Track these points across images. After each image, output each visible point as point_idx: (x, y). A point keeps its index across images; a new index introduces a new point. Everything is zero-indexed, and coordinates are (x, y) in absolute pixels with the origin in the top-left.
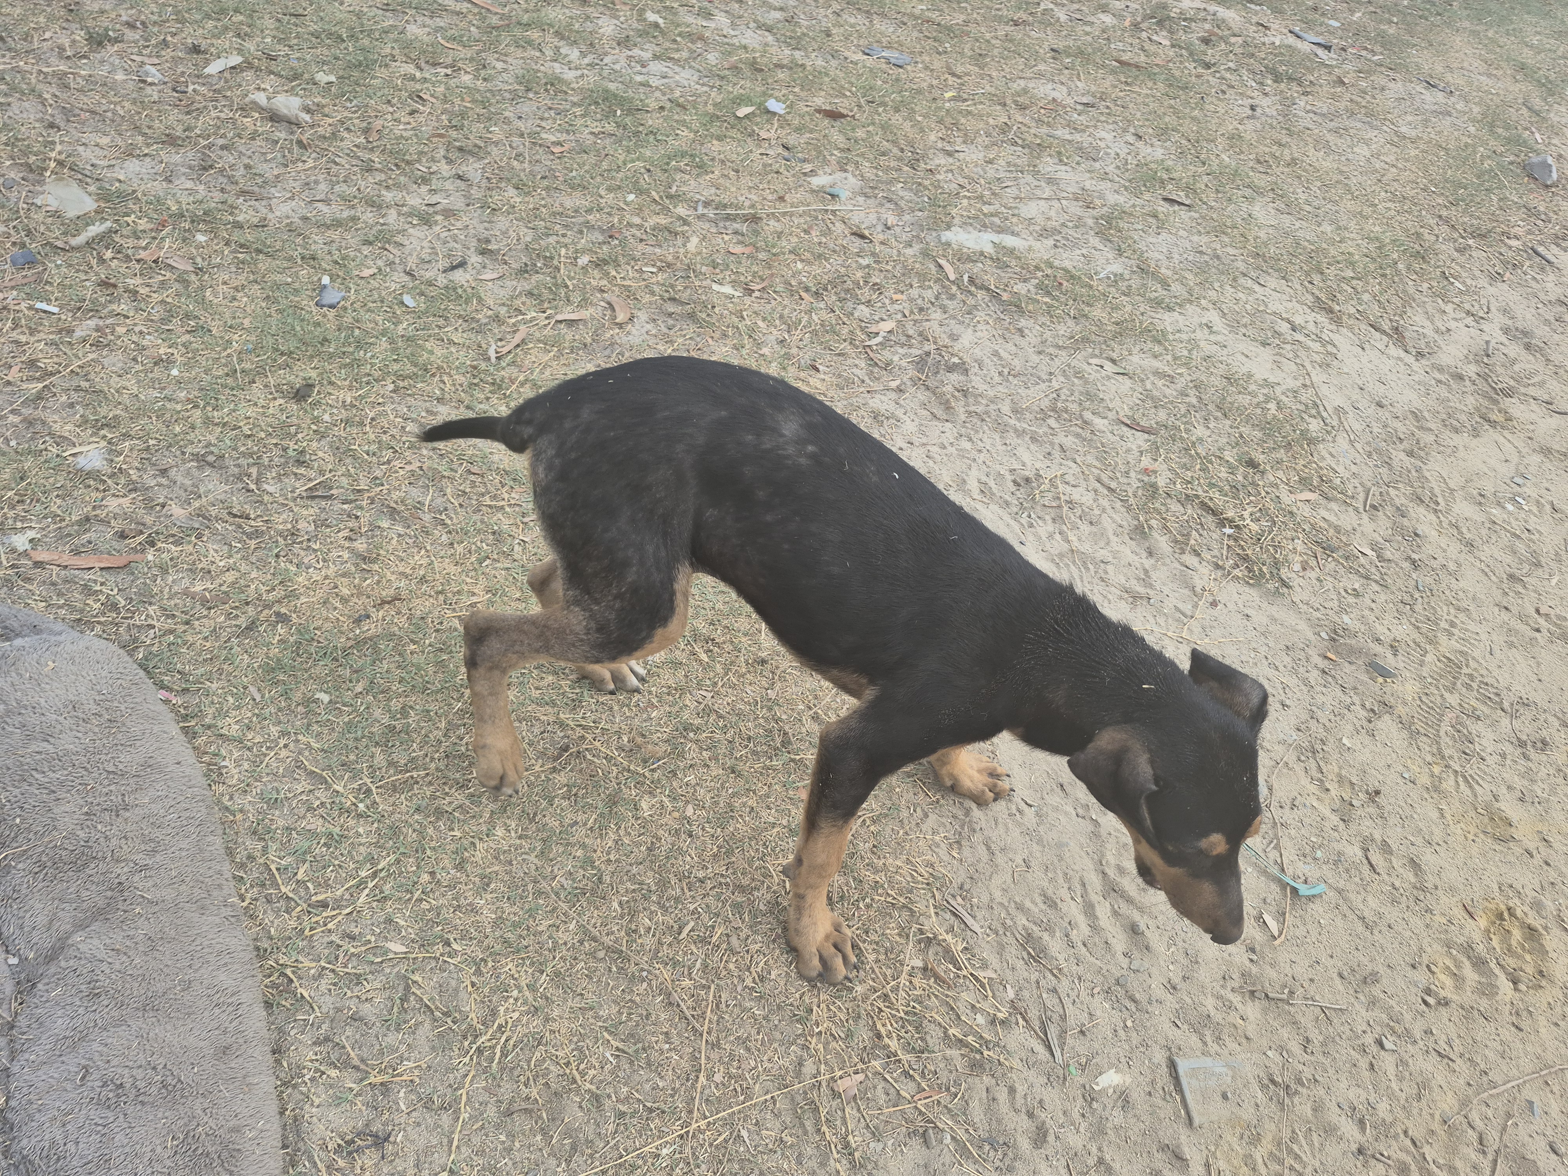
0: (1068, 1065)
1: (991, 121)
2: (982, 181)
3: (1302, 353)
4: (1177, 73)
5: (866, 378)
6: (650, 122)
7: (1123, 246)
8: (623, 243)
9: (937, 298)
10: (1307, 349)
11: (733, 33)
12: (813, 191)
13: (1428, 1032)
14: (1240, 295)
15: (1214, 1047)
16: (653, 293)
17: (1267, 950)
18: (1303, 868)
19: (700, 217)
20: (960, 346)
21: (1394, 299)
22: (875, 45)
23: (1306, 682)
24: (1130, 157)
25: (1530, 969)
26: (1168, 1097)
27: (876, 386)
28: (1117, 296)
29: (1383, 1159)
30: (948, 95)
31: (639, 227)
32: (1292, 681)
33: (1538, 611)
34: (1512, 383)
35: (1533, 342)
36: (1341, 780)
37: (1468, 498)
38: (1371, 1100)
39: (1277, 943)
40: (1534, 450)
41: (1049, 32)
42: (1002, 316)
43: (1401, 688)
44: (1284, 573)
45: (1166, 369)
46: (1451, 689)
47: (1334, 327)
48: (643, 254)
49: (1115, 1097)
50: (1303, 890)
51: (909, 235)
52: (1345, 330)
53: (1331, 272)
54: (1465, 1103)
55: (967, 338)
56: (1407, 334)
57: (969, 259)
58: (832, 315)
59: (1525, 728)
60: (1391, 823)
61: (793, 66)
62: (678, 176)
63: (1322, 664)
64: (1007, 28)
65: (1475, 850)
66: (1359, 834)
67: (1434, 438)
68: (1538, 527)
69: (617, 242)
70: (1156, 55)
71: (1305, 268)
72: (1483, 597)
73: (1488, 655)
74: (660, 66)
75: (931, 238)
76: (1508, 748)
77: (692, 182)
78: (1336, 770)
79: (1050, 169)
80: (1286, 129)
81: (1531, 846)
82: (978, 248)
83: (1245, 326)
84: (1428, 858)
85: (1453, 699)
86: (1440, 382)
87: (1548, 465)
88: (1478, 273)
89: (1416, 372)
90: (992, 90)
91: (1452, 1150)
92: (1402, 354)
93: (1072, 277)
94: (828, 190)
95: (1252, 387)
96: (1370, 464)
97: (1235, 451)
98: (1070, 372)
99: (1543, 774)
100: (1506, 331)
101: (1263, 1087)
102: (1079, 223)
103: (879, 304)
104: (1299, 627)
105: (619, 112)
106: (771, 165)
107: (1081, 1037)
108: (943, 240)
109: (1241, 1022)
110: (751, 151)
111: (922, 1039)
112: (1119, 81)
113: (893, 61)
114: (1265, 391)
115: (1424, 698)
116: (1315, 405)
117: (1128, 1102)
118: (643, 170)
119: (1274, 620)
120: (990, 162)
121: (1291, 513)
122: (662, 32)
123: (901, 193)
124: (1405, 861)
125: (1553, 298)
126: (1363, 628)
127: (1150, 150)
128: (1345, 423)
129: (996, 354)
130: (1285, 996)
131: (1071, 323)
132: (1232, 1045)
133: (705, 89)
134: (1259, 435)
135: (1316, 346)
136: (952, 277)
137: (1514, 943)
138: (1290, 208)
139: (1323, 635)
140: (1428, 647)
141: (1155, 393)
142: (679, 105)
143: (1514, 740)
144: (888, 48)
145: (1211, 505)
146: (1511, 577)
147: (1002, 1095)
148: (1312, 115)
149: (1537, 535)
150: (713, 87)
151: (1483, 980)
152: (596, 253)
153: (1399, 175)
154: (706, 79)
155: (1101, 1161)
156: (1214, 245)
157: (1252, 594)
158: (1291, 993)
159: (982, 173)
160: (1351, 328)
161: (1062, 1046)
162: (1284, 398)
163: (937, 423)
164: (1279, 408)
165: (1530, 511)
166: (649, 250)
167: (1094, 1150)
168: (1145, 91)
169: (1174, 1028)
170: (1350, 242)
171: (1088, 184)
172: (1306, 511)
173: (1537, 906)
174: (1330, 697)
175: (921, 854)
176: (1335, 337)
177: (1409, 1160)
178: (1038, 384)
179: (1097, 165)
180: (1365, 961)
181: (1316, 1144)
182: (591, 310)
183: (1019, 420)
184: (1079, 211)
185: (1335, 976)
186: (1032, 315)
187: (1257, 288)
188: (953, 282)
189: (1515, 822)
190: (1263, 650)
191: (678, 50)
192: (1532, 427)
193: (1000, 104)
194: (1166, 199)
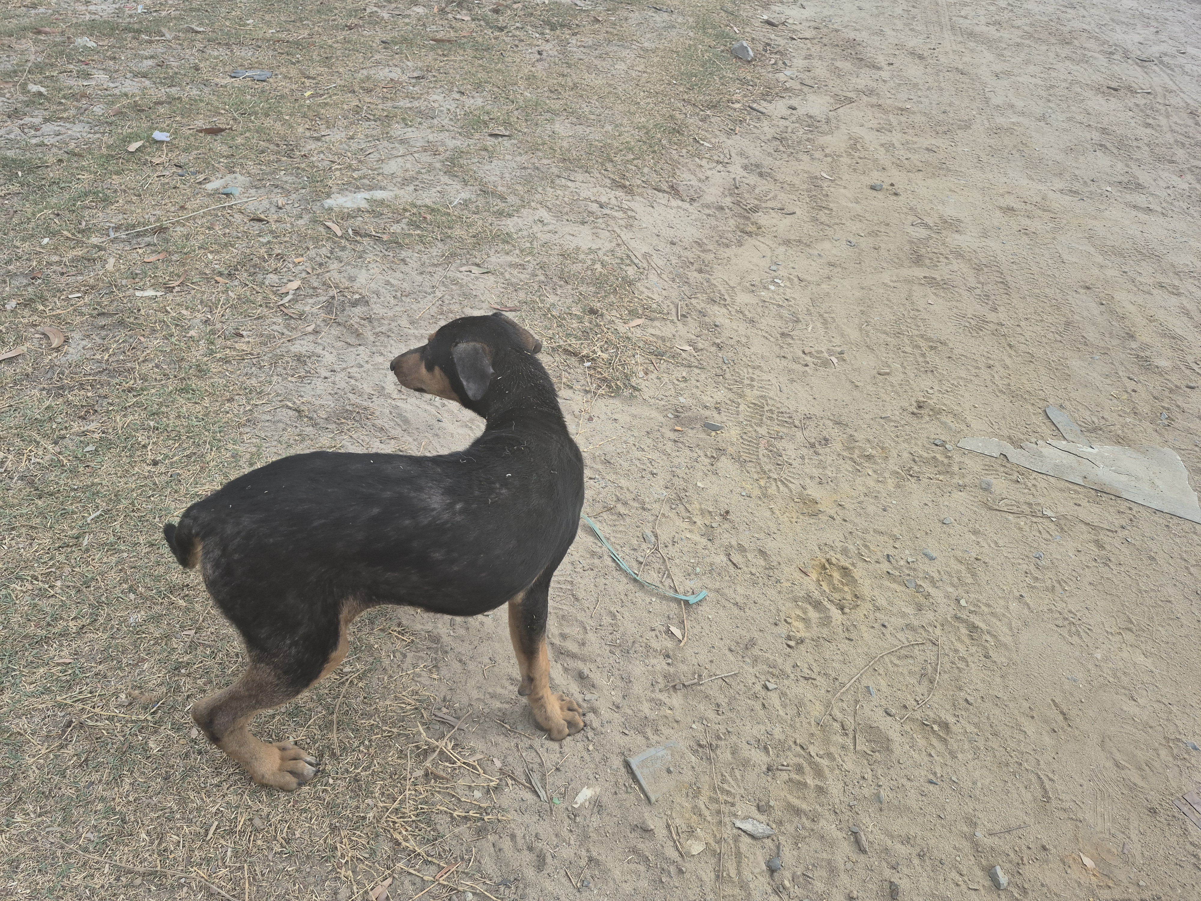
0: (552, 799)
1: (345, 107)
2: (349, 154)
3: (611, 222)
4: (480, 40)
5: (285, 331)
6: (51, 175)
7: (466, 178)
8: (46, 280)
9: (332, 253)
10: (614, 218)
11: (112, 85)
12: (209, 195)
13: (795, 666)
14: (559, 192)
15: (654, 738)
16: (82, 314)
17: (677, 652)
18: (690, 584)
19: (113, 241)
20: (359, 285)
21: (666, 166)
22: (239, 68)
23: (664, 452)
24: (458, 110)
25: (849, 597)
26: (629, 790)
27: (295, 334)
28: (470, 216)
29: (784, 768)
30: (308, 94)
31: (59, 263)
32: (654, 455)
33: (804, 352)
34: (756, 202)
35: (763, 170)
36: (702, 512)
37: (744, 290)
38: (769, 729)
39: (682, 644)
40: (779, 244)
41: (378, 29)
42: (387, 253)
43: (728, 435)
44: (634, 381)
45: (517, 260)
46: (760, 425)
47: (629, 198)
48: (67, 284)
49: (591, 807)
50: (692, 599)
51: (299, 209)
52: (637, 197)
53: (618, 159)
54: (828, 705)
55: (362, 277)
56: (680, 189)
57: (349, 216)
58: (246, 288)
59: (812, 434)
60: (741, 530)
61: (171, 100)
62: (86, 213)
63: (673, 436)
64: (344, 33)
65: (798, 529)
66: (722, 545)
67: (713, 255)
68: (792, 295)
69: (40, 281)
70: (462, 29)
71: (600, 160)
72: (768, 354)
73: (778, 392)
74: (51, 126)
75: (316, 207)
76: (804, 451)
77: (100, 214)
78: (698, 506)
79: (400, 133)
80: (567, 63)
81: (832, 512)
82: (355, 206)
83: (567, 214)
84: (770, 546)
85: (762, 431)
86: (709, 215)
87: (790, 251)
88: (718, 133)
89: (692, 213)
90: (342, 83)
91: (827, 741)
92: (680, 203)
93: (433, 210)
94: (221, 191)
95: (582, 256)
96: (675, 287)
97: (579, 305)
98: (448, 282)
99: (829, 461)
100: (745, 167)
101: (695, 752)
102: (430, 168)
103: (285, 269)
104: (653, 416)
105: (20, 173)
106: (168, 183)
107: (558, 773)
108: (326, 206)
109: (670, 712)
110: (149, 176)
111: (434, 831)
112: (438, 54)
113: (256, 77)
114: (592, 256)
115: (744, 437)
116: (628, 256)
117: (601, 806)
118: (52, 216)
119: (634, 416)
120: (352, 138)
121: (627, 338)
122: (46, 98)
123: (284, 179)
124: (756, 553)
125: (769, 137)
126: (694, 401)
127: (472, 101)
128: (652, 264)
129: (388, 283)
130: (696, 681)
131: (440, 245)
132: (666, 731)
133: (97, 136)
134: (593, 289)
135: (620, 214)
136: (339, 233)
137: (836, 582)
138: (581, 120)
139: (670, 415)
140: (739, 400)
141: (514, 280)
142: (75, 155)
143: (807, 445)
144: (251, 68)
145: (571, 349)
146: (783, 334)
147: (506, 844)
148: (582, 49)
149: (793, 301)
150: (104, 133)
151: (822, 615)
152: (22, 295)
153: (649, 78)
154: (96, 128)
155: (591, 859)
156: (532, 161)
157: (616, 403)
158: (700, 676)
159: (347, 148)
160: (641, 195)
161: (544, 787)
162: (605, 258)
163: (352, 349)
164: (603, 266)
165: (785, 286)
166: (71, 279)
167: (584, 853)
168: (459, 58)
169: (624, 737)
170: (626, 134)
171: (431, 138)
172: (638, 333)
173: (845, 551)
174: (683, 458)
175: (404, 688)
176: (632, 205)
177: (801, 761)
178: (425, 297)
179: (435, 121)
180: (744, 633)
181: (739, 777)
182: (28, 344)
183: (416, 328)
184: (429, 159)
185: (727, 652)
186: (409, 246)
187: (569, 184)
188: (341, 237)
189: (818, 500)
190: (631, 440)
191: (65, 110)
192: (775, 229)
193: (350, 92)
194: (491, 135)
